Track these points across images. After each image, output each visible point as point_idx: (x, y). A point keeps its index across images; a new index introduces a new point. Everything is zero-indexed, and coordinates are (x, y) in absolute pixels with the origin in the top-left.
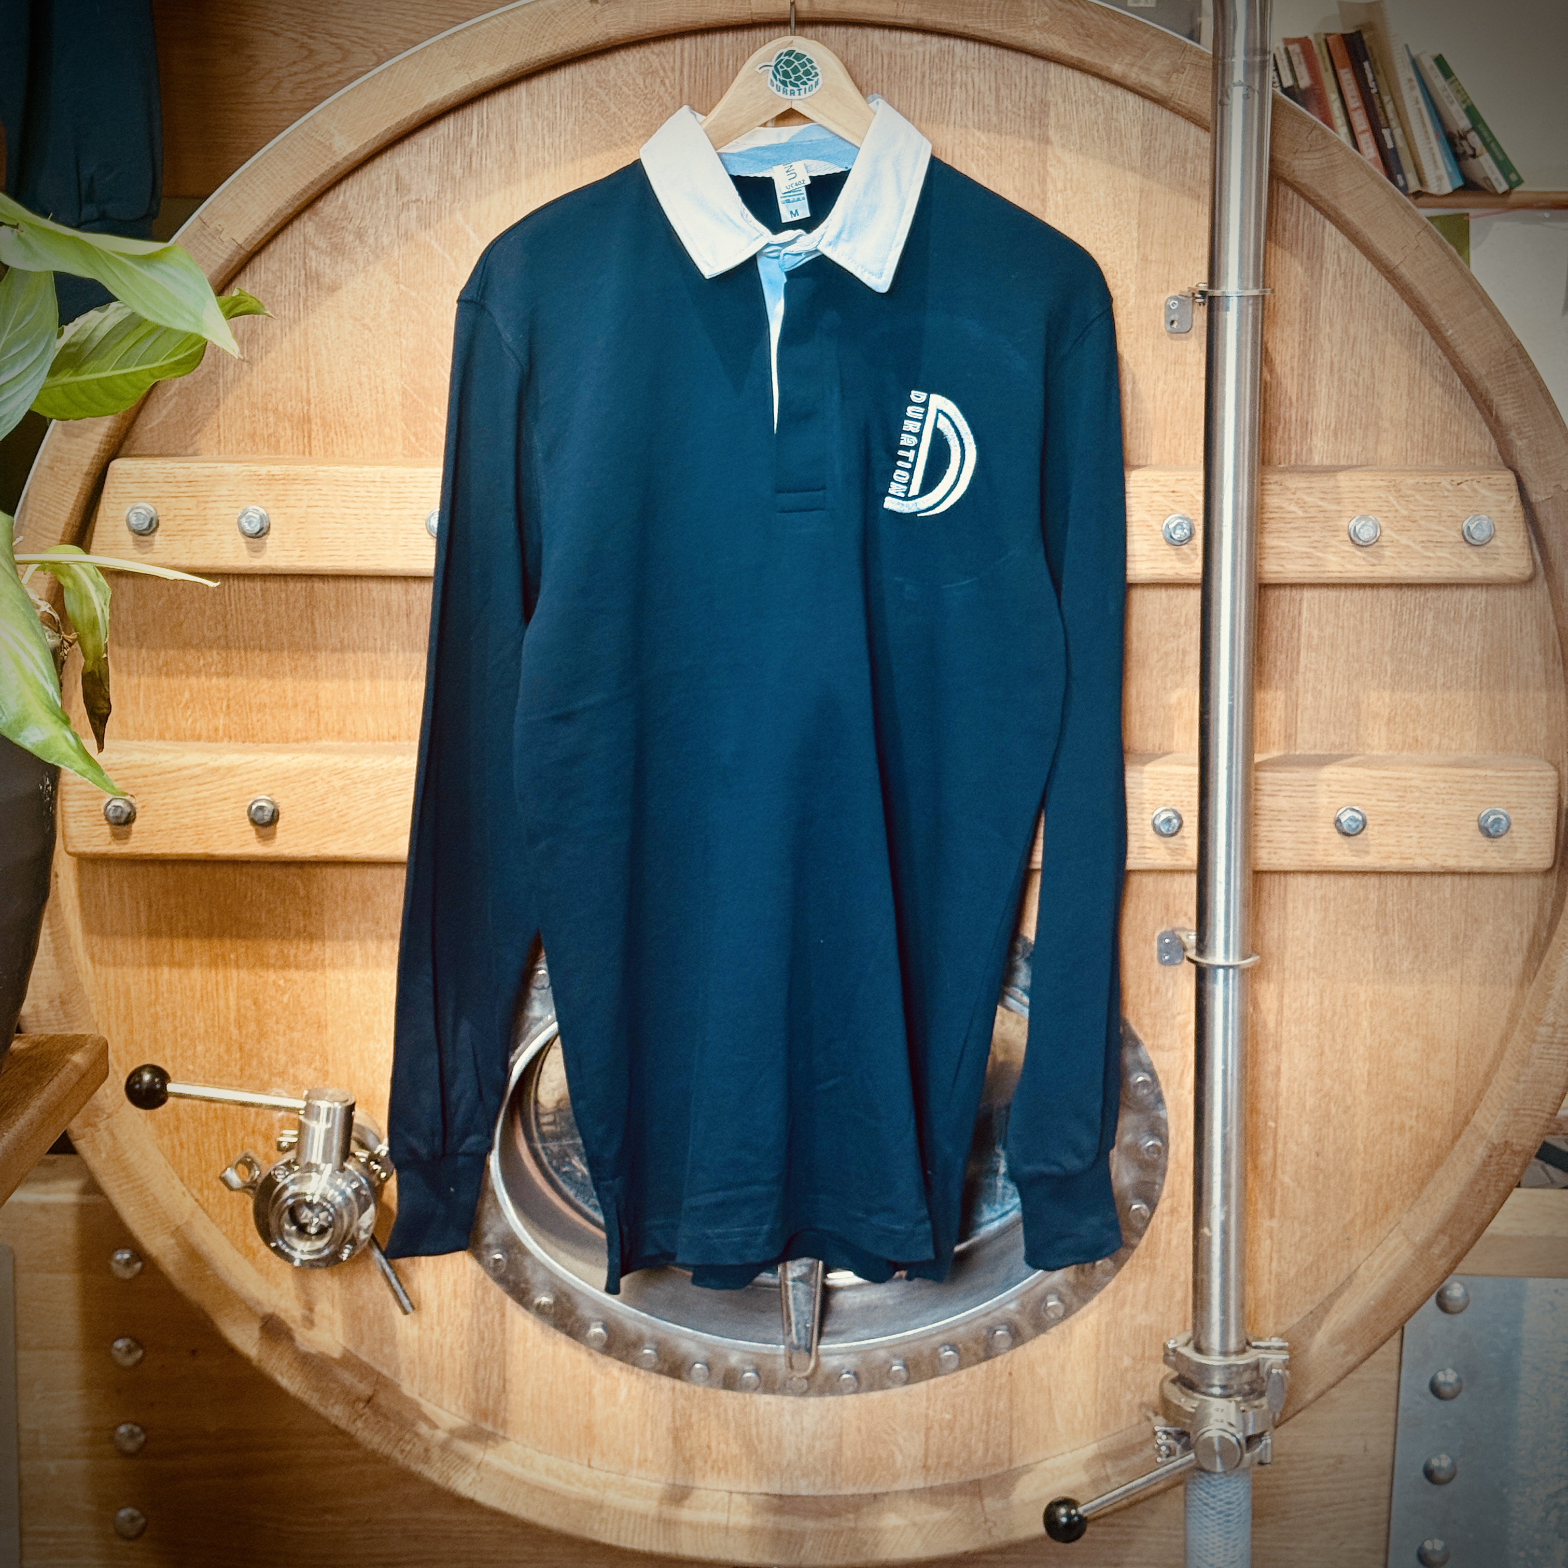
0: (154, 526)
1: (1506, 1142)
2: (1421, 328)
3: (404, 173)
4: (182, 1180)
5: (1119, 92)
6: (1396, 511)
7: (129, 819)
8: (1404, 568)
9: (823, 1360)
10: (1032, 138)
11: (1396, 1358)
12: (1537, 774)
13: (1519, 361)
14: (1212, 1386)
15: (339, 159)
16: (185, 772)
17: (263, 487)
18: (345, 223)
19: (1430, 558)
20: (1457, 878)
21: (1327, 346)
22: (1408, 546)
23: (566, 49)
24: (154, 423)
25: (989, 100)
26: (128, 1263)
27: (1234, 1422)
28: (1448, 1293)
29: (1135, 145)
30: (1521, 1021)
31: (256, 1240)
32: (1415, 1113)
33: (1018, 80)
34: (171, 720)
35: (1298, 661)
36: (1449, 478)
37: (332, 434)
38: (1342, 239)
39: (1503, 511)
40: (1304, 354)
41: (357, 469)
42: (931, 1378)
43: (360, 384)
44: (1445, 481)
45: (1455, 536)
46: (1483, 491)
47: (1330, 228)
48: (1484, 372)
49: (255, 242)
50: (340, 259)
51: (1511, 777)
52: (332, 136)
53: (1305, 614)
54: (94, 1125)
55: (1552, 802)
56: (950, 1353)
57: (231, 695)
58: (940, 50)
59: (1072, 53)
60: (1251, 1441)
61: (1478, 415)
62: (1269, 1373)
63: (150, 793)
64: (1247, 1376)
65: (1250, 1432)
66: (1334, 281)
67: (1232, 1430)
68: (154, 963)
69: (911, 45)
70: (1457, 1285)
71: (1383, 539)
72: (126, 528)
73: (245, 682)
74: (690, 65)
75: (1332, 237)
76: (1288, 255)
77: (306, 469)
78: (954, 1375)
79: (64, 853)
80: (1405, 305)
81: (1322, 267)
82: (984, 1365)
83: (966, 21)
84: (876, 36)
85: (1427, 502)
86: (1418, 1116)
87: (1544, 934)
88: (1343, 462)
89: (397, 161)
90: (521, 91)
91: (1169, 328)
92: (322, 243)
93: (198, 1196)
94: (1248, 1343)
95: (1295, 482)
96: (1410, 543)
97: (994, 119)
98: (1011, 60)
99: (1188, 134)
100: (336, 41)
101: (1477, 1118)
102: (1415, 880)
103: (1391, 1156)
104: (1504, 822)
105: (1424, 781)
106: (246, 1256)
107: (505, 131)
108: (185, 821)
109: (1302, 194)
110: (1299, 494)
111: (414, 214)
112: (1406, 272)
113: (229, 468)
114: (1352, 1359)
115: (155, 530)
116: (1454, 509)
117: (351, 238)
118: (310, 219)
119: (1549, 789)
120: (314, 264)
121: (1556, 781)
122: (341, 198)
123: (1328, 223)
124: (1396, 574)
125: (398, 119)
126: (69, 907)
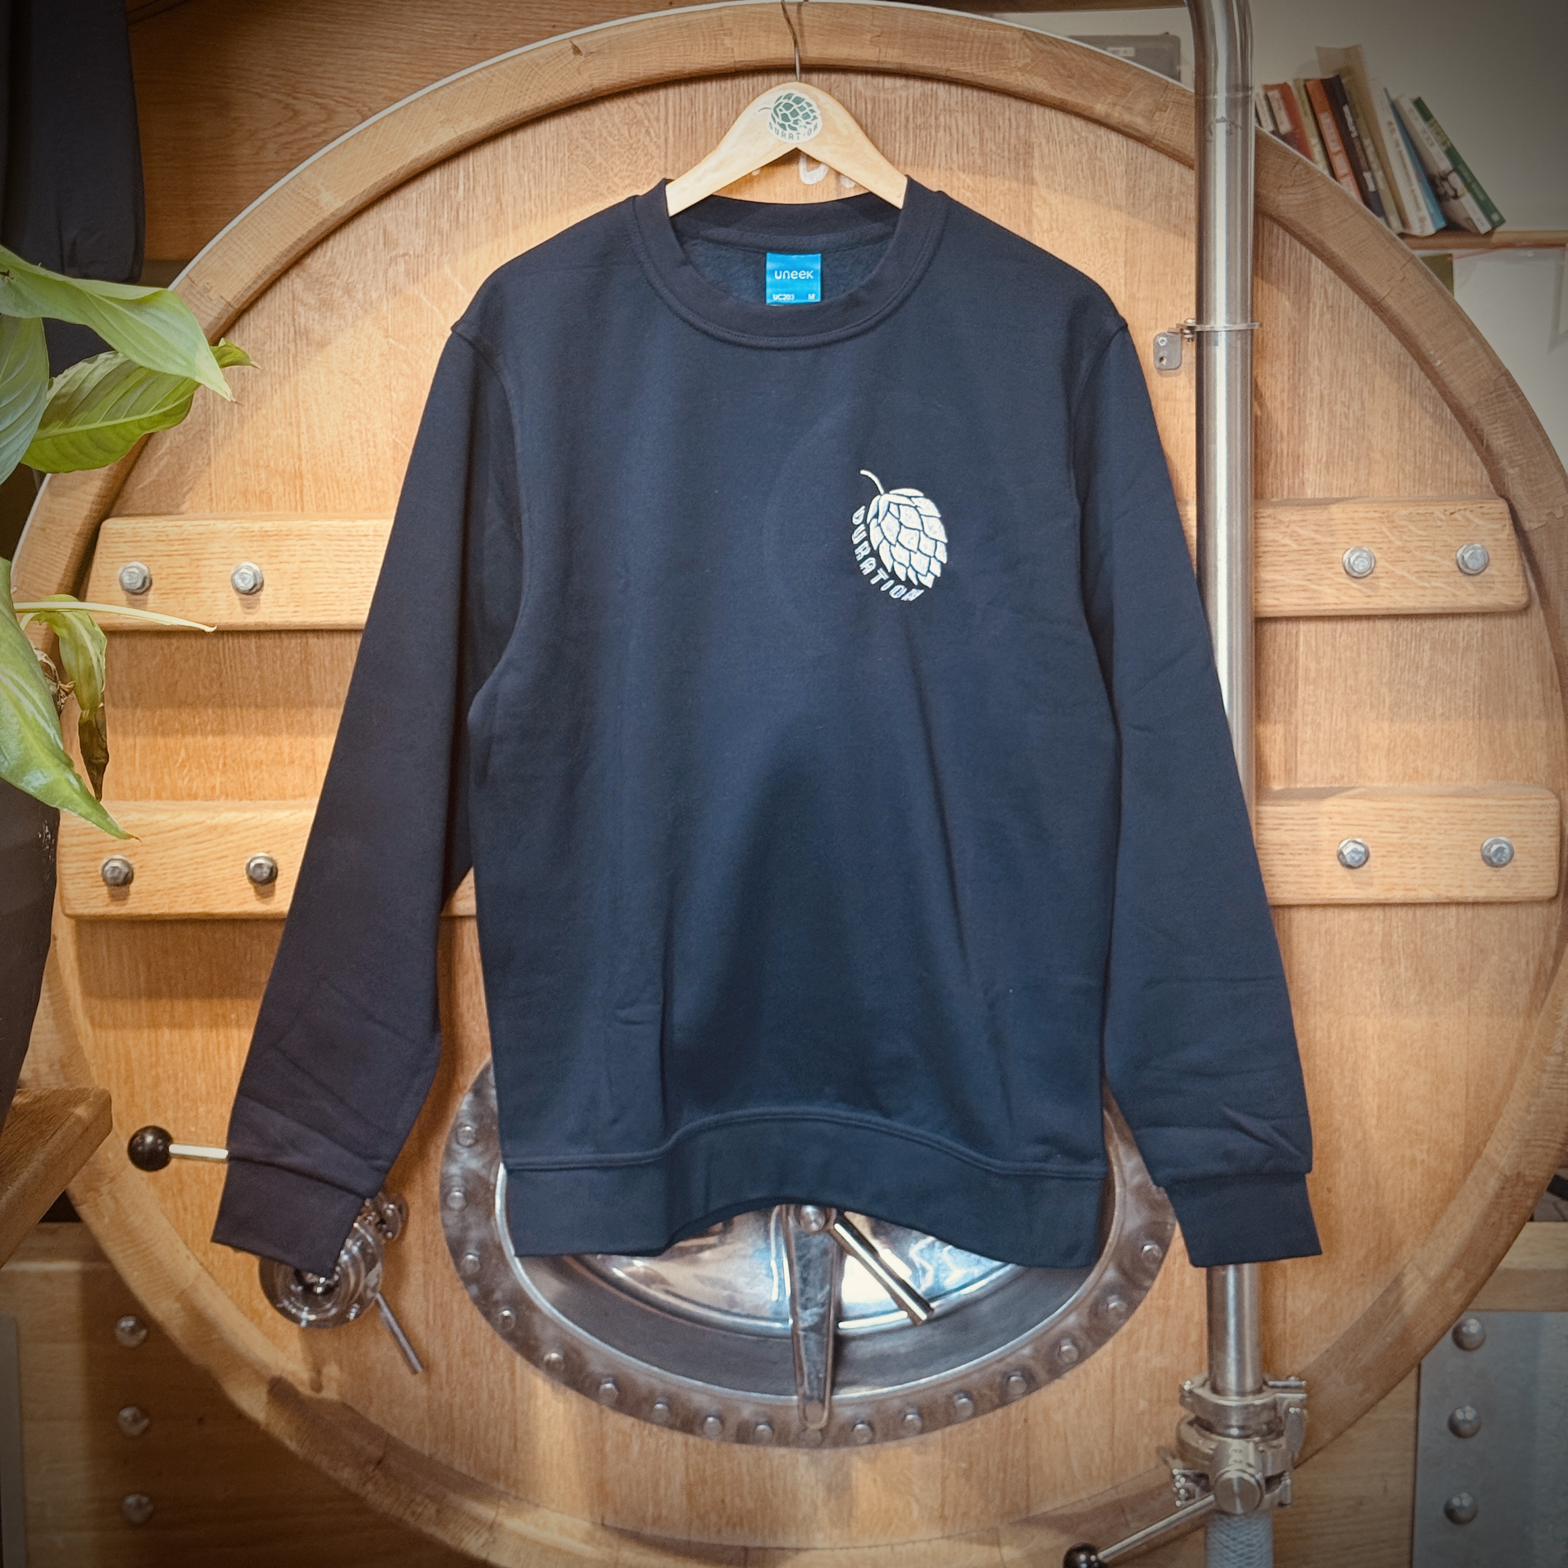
0: (147, 584)
1: (1519, 1173)
2: (1411, 360)
3: (391, 227)
4: (186, 1243)
5: (1102, 131)
6: (1390, 542)
7: (128, 880)
8: (1400, 599)
9: (837, 1410)
10: (1017, 179)
11: (1412, 1397)
12: (1539, 802)
13: (1507, 389)
14: (1230, 1427)
15: (326, 215)
16: (182, 831)
17: (255, 544)
18: (333, 279)
19: (1424, 588)
20: (1461, 909)
21: (1316, 379)
22: (1403, 577)
23: (550, 101)
24: (146, 483)
25: (974, 142)
26: (133, 1331)
27: (1252, 1461)
28: (1464, 1329)
29: (1120, 184)
30: (1530, 1051)
31: (262, 1303)
32: (1425, 1147)
33: (1001, 122)
34: (167, 779)
35: (1296, 696)
36: (1442, 508)
37: (324, 490)
38: (1328, 272)
39: (1497, 540)
40: (1294, 388)
41: (349, 523)
42: (946, 1426)
43: (351, 438)
44: (1438, 511)
45: (1449, 566)
46: (1477, 521)
47: (1317, 263)
48: (1472, 401)
49: (244, 300)
50: (329, 314)
51: (1513, 806)
52: (319, 192)
53: (1301, 648)
54: (96, 1190)
55: (1554, 830)
56: (964, 1400)
57: (228, 753)
58: (923, 94)
59: (1054, 93)
60: (1271, 1481)
61: (1469, 445)
62: (1287, 1412)
63: (148, 853)
64: (1265, 1416)
65: (1270, 1473)
66: (1322, 315)
67: (1251, 1471)
68: (155, 1025)
69: (894, 90)
70: (1472, 1321)
71: (1376, 570)
72: (119, 587)
73: (241, 738)
74: (675, 114)
75: (1319, 271)
76: (1275, 291)
77: (298, 525)
78: (970, 1422)
79: (62, 915)
80: (1393, 337)
81: (1309, 302)
82: (999, 1412)
83: (948, 65)
84: (859, 81)
85: (1421, 532)
86: (1428, 1150)
87: (1550, 963)
88: (1335, 495)
89: (384, 216)
90: (507, 143)
91: (1158, 365)
92: (311, 300)
93: (203, 1260)
94: (1265, 1383)
95: (1289, 515)
96: (1405, 574)
97: (979, 162)
98: (994, 102)
99: (1173, 171)
100: (319, 101)
101: (1489, 1150)
102: (1420, 912)
103: (1402, 1192)
104: (1507, 851)
105: (1426, 811)
106: (252, 1319)
107: (491, 184)
108: (184, 880)
109: (1287, 229)
110: (1293, 527)
111: (402, 267)
112: (1393, 304)
113: (221, 525)
114: (1369, 1397)
115: (148, 589)
116: (1448, 538)
117: (340, 293)
118: (298, 276)
119: (1550, 817)
120: (303, 320)
121: (1556, 809)
122: (329, 254)
123: (1314, 258)
124: (1392, 605)
125: (384, 174)
126: (68, 971)
